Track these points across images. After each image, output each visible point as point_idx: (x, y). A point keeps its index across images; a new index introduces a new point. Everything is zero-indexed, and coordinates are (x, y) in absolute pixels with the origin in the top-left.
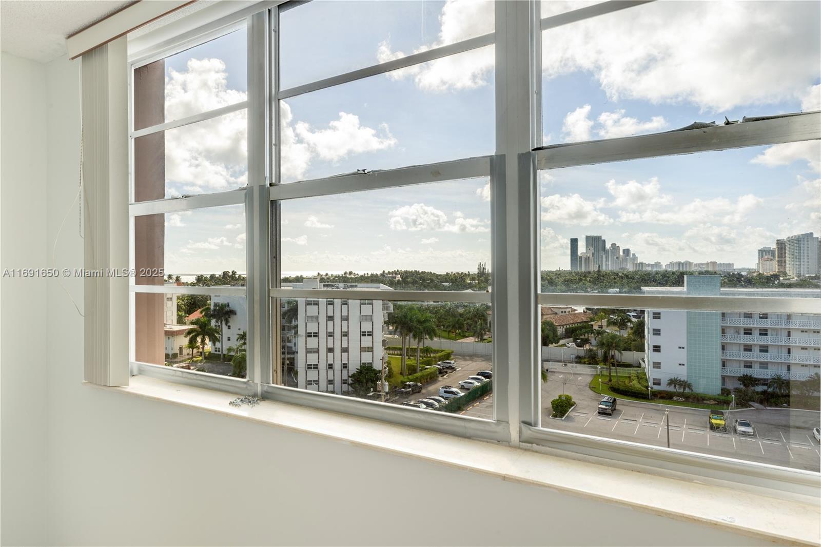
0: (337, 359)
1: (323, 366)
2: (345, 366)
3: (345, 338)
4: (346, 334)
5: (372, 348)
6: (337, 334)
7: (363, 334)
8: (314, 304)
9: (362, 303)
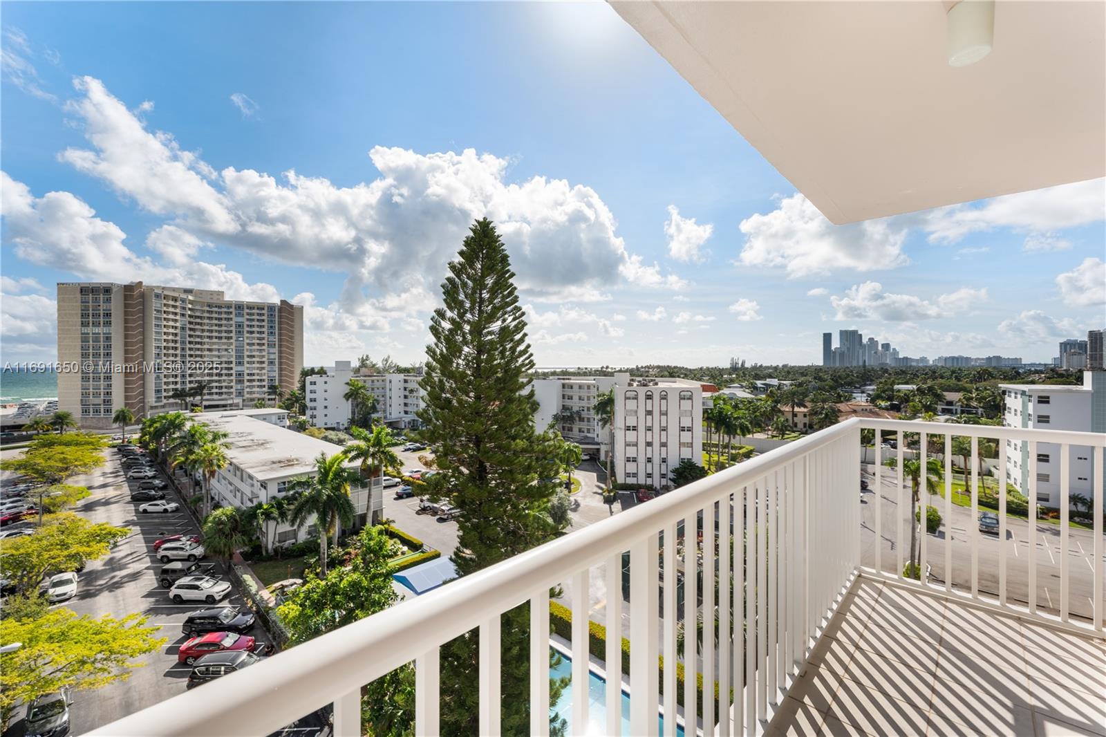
0: (656, 453)
1: (642, 460)
2: (664, 460)
3: (664, 433)
4: (664, 429)
5: (692, 443)
6: (656, 429)
7: (683, 429)
8: (633, 399)
9: (682, 398)
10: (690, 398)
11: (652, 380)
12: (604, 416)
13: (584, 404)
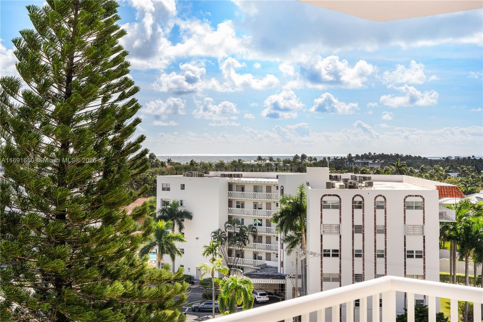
3: (381, 260)
4: (382, 254)
5: (424, 277)
6: (369, 254)
7: (409, 255)
8: (334, 207)
9: (408, 206)
10: (421, 207)
11: (365, 179)
12: (290, 233)
13: (263, 214)
